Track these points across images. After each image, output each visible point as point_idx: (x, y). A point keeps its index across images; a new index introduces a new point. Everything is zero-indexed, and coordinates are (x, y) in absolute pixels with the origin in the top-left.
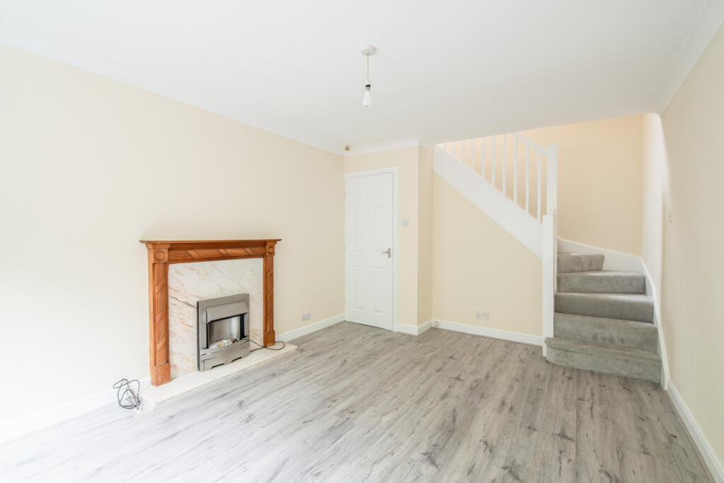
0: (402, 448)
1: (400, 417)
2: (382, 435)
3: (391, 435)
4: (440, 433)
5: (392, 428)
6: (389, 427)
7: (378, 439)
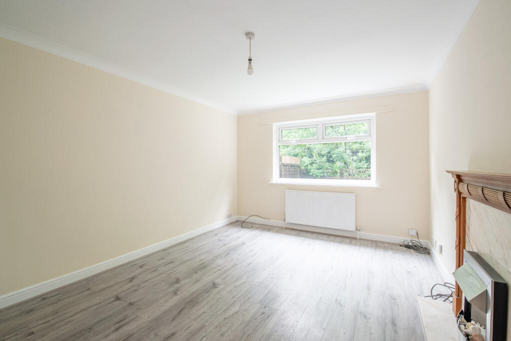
0: (228, 290)
1: (224, 311)
2: (240, 297)
3: (234, 297)
4: (200, 300)
5: (232, 302)
6: (234, 302)
7: (243, 294)
